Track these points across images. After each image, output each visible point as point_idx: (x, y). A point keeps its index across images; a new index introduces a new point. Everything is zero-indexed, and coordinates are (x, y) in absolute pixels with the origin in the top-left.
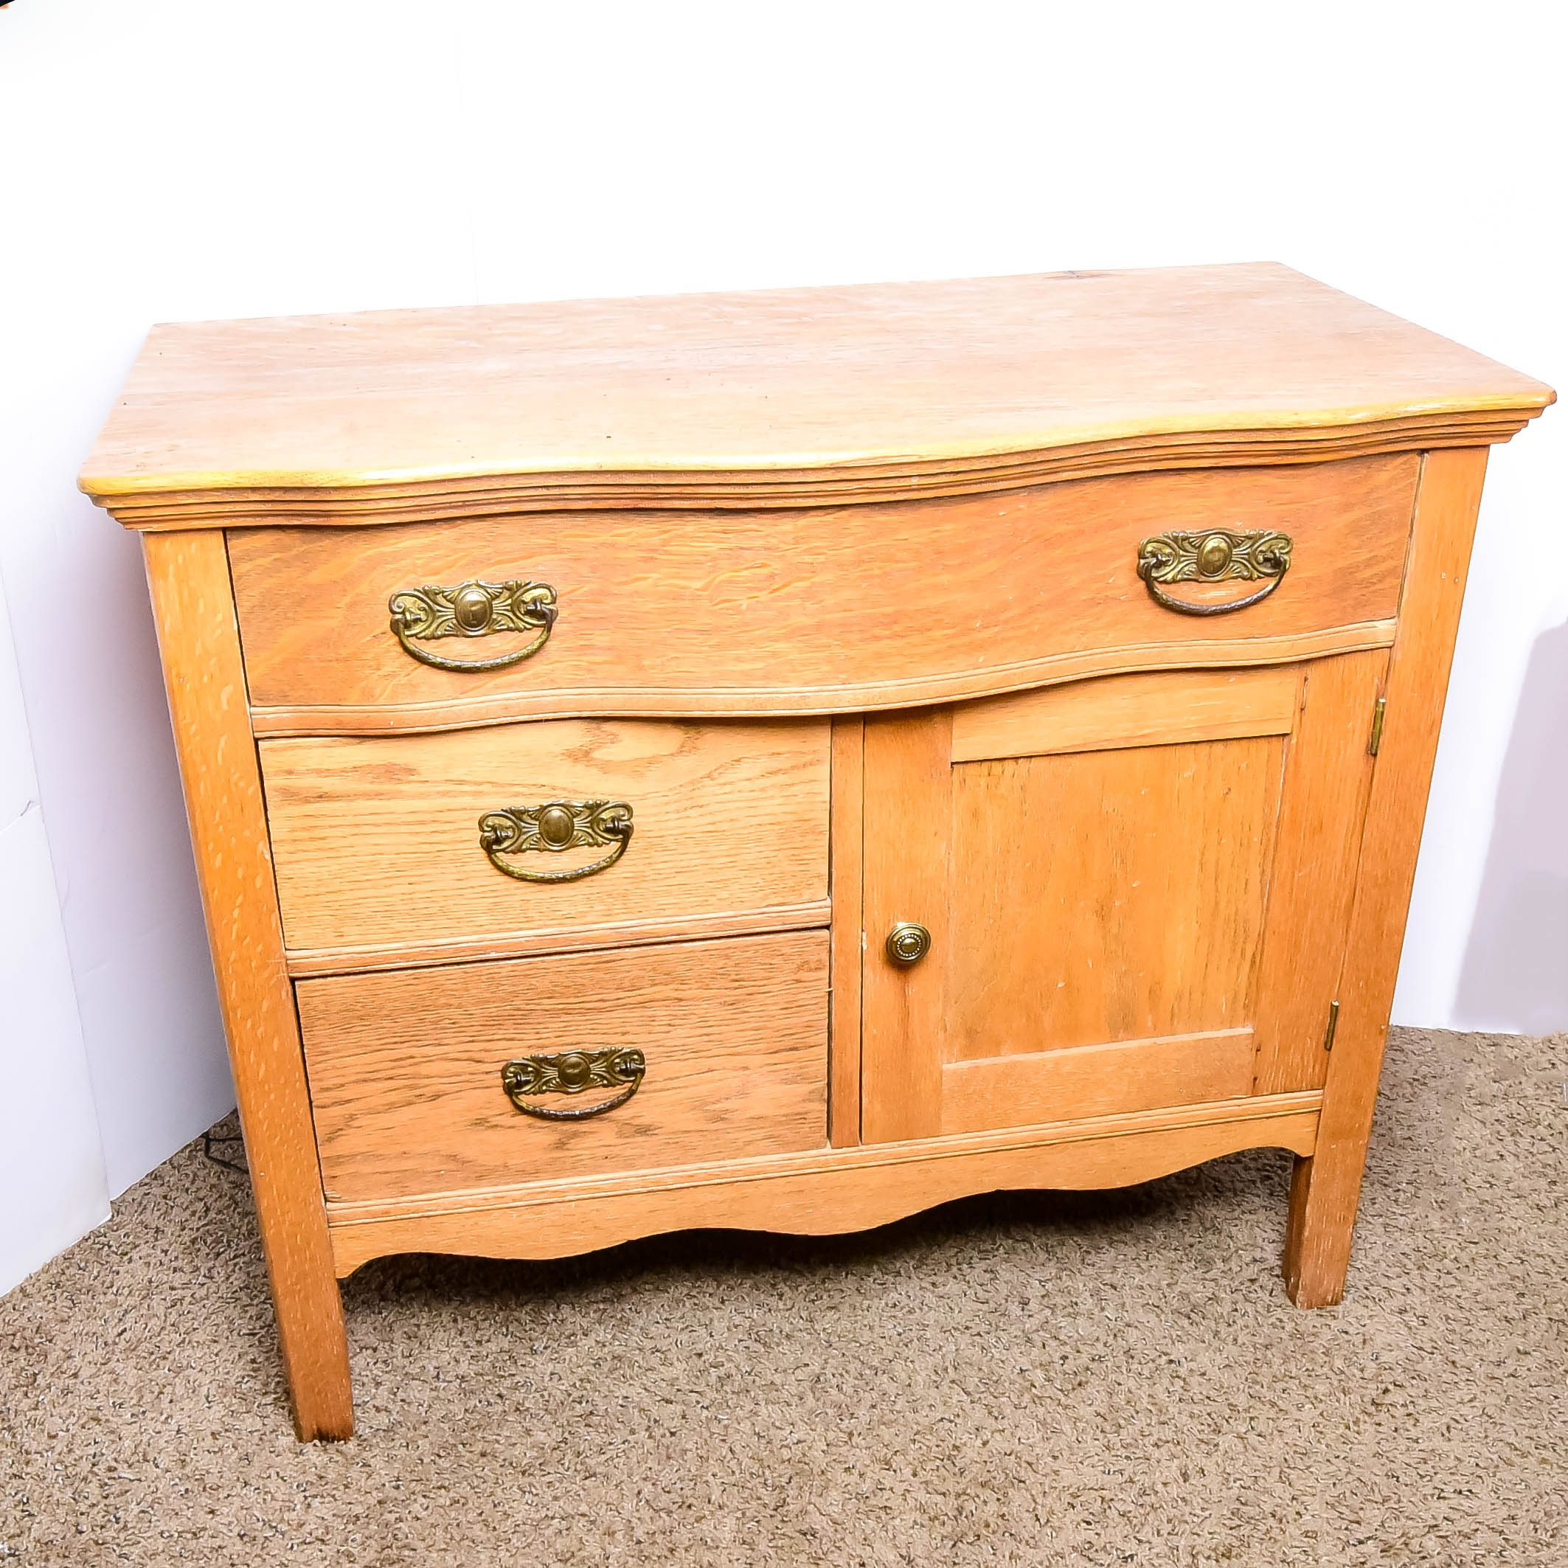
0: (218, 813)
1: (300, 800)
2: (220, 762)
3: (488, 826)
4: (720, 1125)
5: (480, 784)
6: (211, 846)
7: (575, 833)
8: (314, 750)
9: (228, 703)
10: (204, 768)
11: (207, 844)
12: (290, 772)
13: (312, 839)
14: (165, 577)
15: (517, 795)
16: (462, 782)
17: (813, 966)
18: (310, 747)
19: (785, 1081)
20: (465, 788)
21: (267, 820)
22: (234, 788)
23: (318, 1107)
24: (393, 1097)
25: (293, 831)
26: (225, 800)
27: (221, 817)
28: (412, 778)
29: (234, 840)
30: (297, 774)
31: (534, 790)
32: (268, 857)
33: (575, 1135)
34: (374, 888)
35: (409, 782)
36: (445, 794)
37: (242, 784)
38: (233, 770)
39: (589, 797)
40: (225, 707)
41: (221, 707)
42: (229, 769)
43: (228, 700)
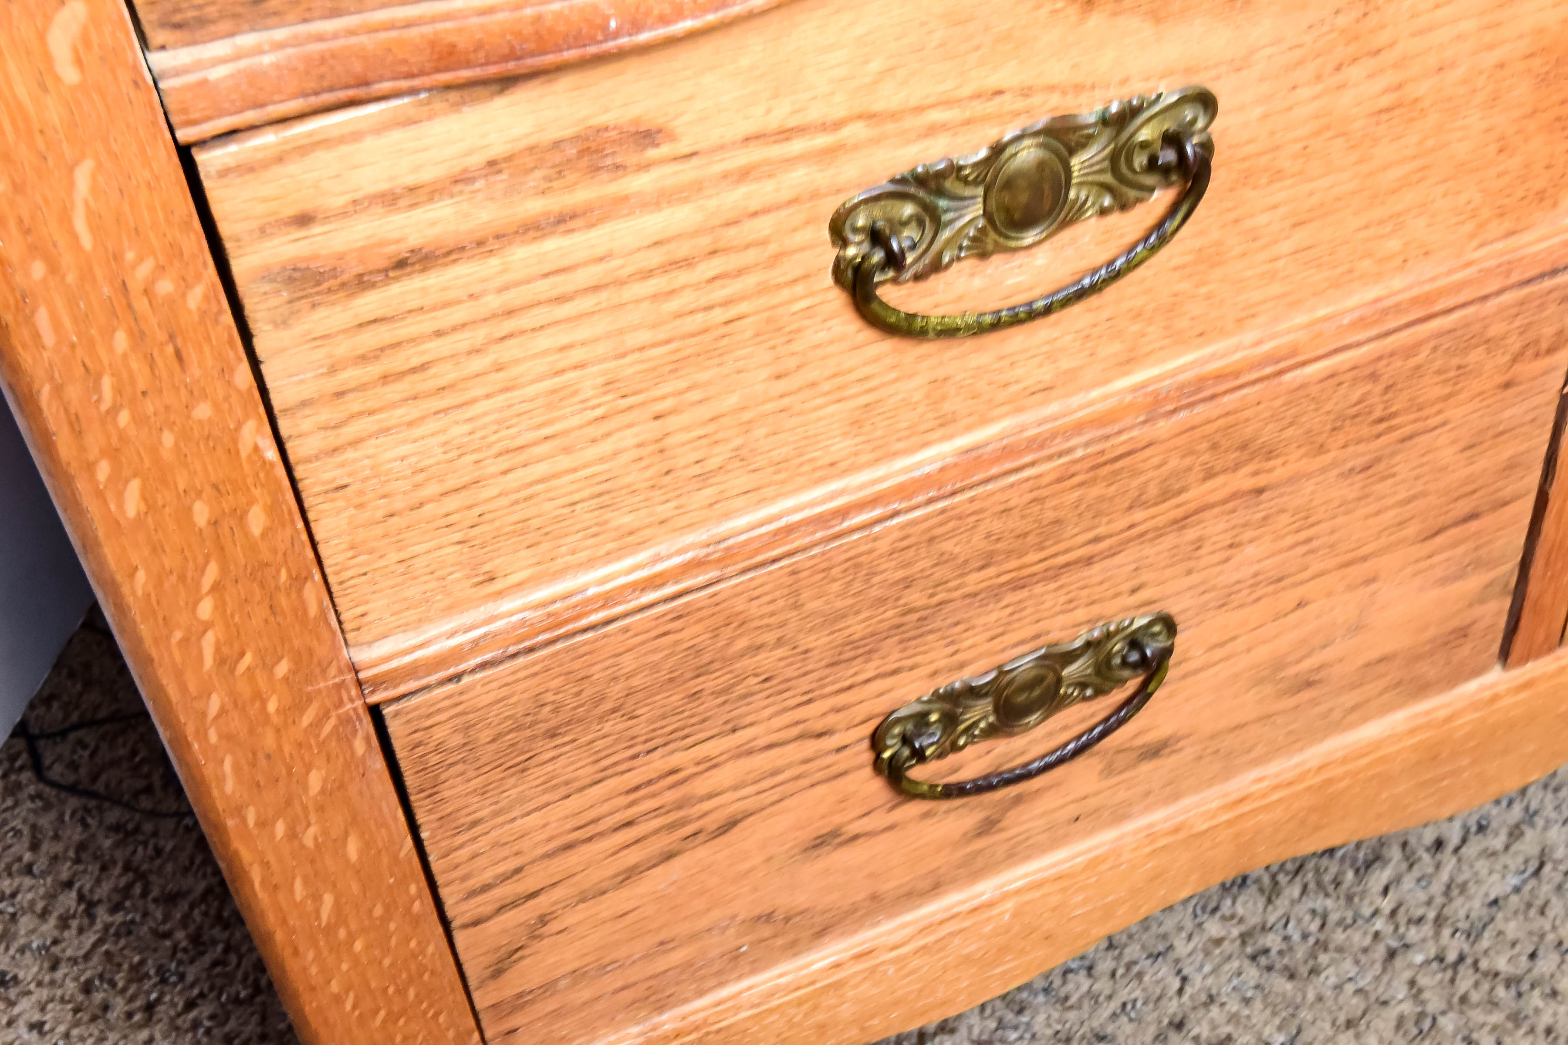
0: (107, 383)
1: (343, 285)
2: (87, 241)
3: (856, 230)
4: (1306, 695)
5: (838, 125)
6: (103, 470)
7: (1072, 194)
8: (369, 143)
9: (79, 62)
10: (38, 270)
11: (90, 467)
12: (304, 220)
13: (385, 379)
15: (932, 130)
16: (786, 134)
17: (1544, 345)
18: (356, 136)
19: (1444, 581)
20: (798, 146)
21: (255, 363)
22: (141, 304)
23: (465, 926)
24: (633, 857)
25: (333, 370)
26: (121, 341)
27: (118, 390)
28: (652, 153)
29: (168, 439)
30: (327, 219)
31: (979, 108)
32: (272, 454)
33: (1018, 800)
34: (567, 450)
35: (646, 167)
36: (744, 174)
37: (165, 287)
38: (130, 256)
39: (1112, 92)
40: (70, 75)
41: (57, 79)
42: (118, 257)
43: (76, 51)
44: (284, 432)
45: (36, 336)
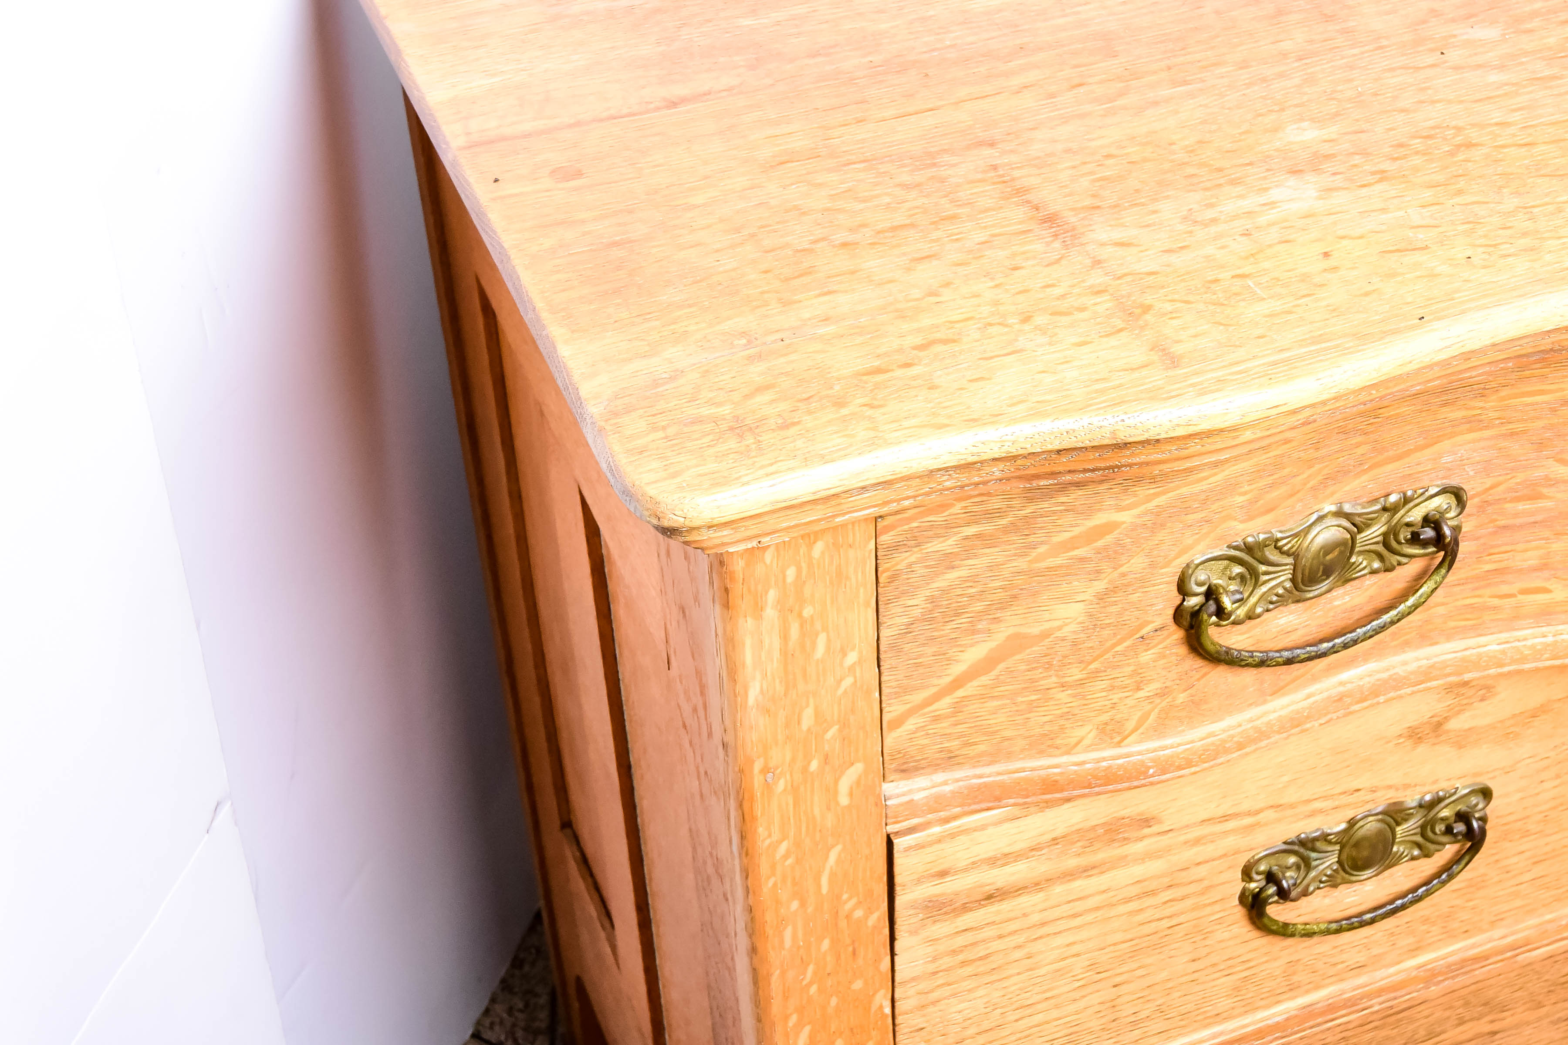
0: (811, 969)
1: (954, 910)
2: (825, 890)
3: (1258, 873)
5: (1257, 812)
6: (794, 1018)
7: (1395, 849)
8: (991, 830)
9: (851, 794)
10: (795, 905)
11: (787, 1018)
12: (943, 874)
13: (964, 964)
14: (758, 609)
15: (1313, 814)
16: (1226, 818)
18: (983, 828)
20: (1231, 825)
21: (893, 954)
22: (843, 924)
25: (935, 959)
26: (826, 944)
27: (815, 973)
28: (1147, 831)
29: (834, 1001)
30: (956, 873)
31: (1344, 799)
32: (888, 1010)
34: (1057, 1007)
35: (1141, 839)
36: (1197, 841)
37: (859, 913)
38: (845, 896)
39: (1426, 789)
40: (844, 800)
41: (837, 803)
42: (838, 897)
43: (851, 788)
44: (897, 996)
45: (782, 942)
